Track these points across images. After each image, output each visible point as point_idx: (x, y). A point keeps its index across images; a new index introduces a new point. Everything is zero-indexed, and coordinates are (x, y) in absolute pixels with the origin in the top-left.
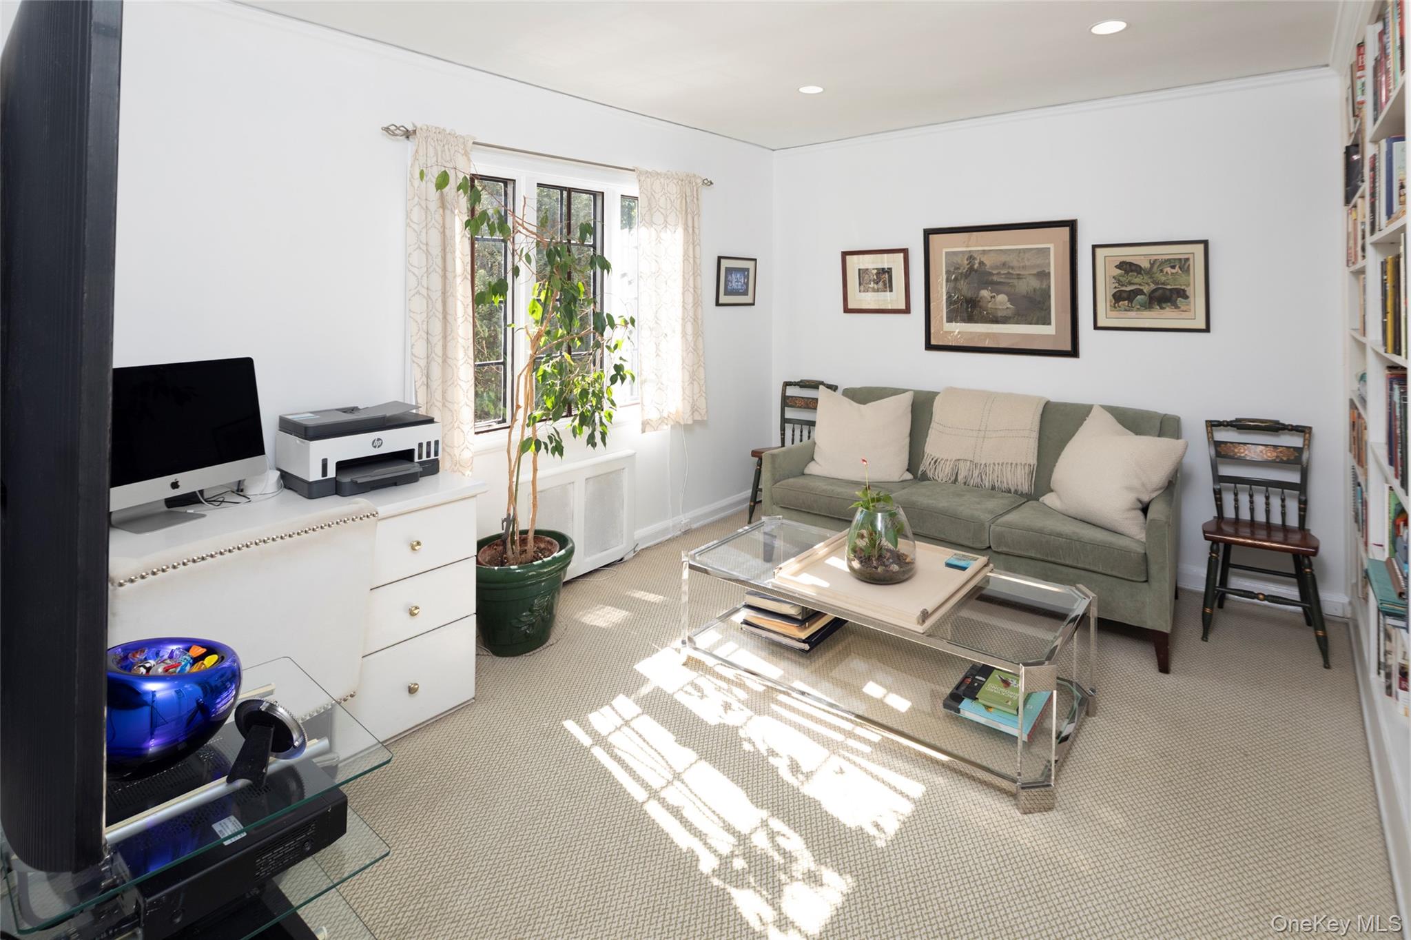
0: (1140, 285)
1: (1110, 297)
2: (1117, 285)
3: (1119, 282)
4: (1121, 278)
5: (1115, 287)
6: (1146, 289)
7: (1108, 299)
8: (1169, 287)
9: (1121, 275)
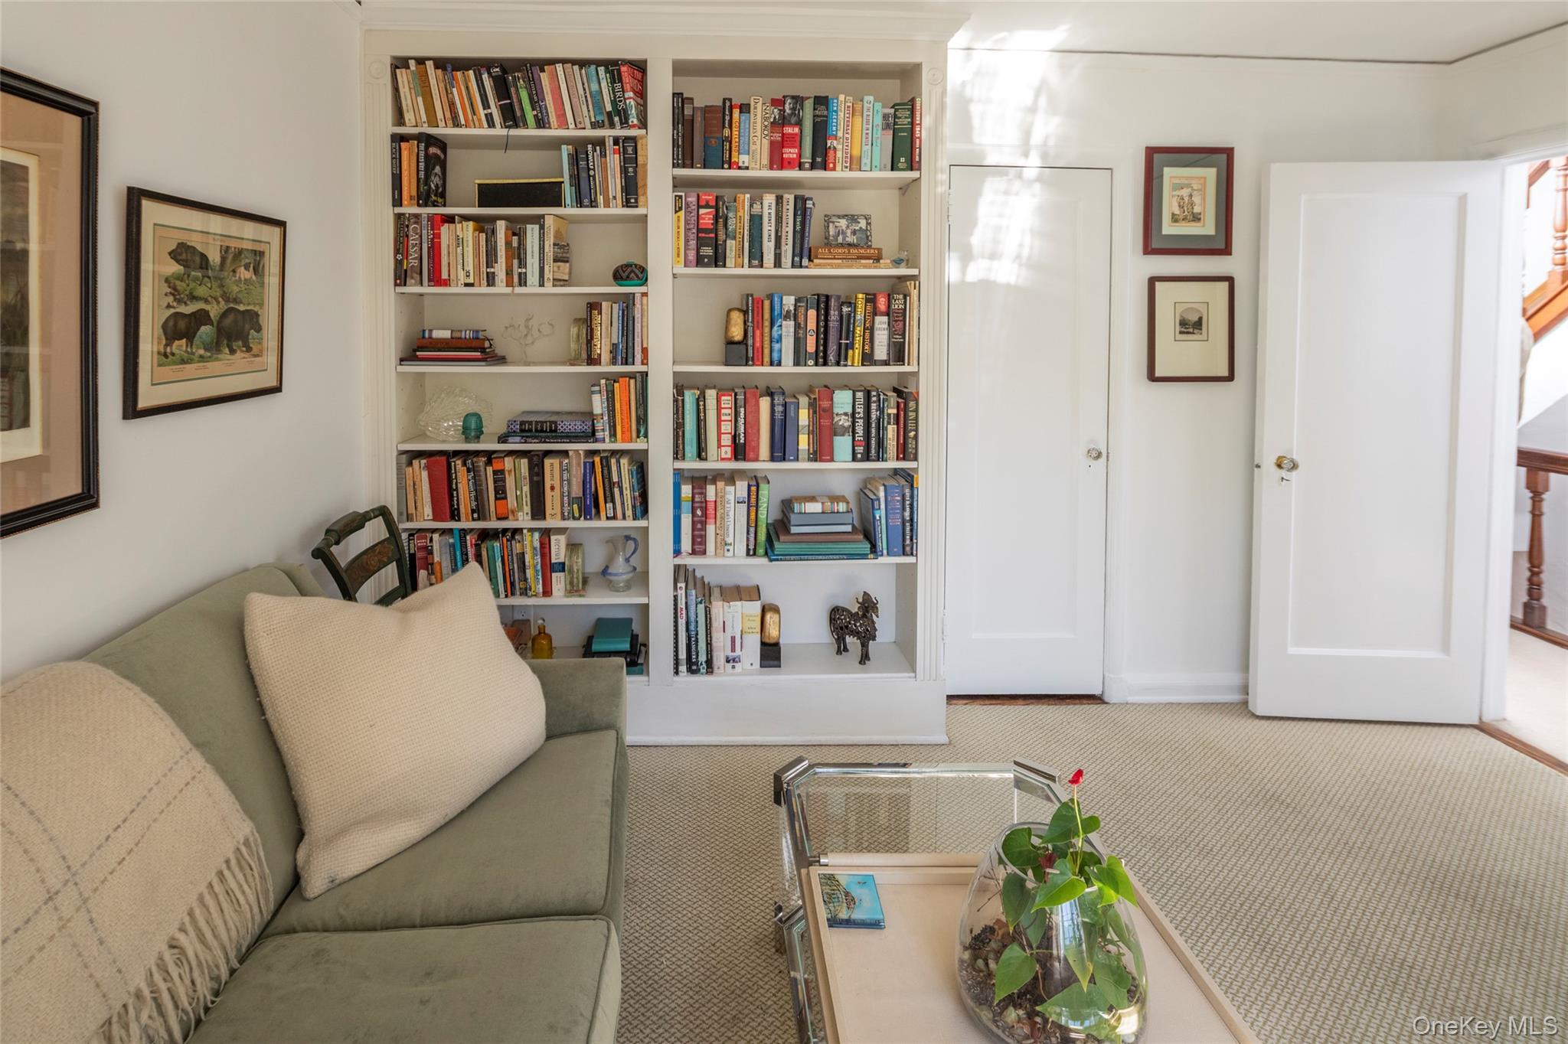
0: (206, 301)
1: (159, 331)
2: (170, 299)
3: (175, 292)
4: (178, 283)
5: (169, 306)
6: (214, 310)
7: (156, 336)
8: (242, 308)
9: (180, 278)
